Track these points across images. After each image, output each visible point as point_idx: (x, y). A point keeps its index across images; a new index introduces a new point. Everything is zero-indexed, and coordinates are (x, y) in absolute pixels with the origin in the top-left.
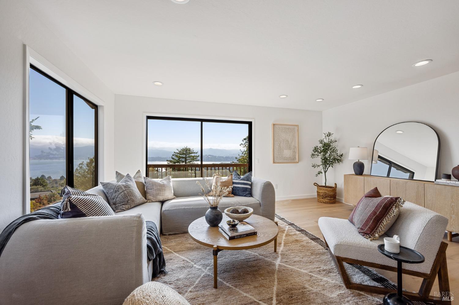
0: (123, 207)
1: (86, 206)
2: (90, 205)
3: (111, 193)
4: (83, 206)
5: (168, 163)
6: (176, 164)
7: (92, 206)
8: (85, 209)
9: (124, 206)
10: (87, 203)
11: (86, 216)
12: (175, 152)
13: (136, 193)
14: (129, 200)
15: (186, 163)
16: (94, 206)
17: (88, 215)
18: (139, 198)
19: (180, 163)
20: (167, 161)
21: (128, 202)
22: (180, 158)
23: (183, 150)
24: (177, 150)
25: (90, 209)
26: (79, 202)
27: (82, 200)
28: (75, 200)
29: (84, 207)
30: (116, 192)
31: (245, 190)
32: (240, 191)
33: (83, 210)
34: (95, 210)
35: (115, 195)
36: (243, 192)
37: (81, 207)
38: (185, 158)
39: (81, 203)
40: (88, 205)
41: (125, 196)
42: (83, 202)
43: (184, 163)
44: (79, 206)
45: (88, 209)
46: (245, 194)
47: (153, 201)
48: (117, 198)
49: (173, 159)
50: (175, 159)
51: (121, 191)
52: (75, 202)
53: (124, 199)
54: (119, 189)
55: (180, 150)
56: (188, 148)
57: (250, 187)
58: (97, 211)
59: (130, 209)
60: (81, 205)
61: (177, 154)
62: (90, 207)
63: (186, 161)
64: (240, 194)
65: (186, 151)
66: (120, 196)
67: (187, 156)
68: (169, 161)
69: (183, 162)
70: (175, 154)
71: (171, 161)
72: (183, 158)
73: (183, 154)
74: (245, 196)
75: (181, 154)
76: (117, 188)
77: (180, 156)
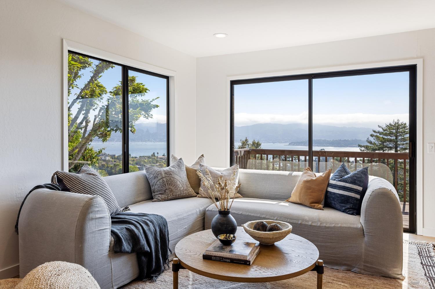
0: (159, 197)
1: (70, 182)
2: (75, 181)
3: (151, 178)
4: (67, 182)
5: (361, 150)
6: (377, 152)
7: (76, 183)
8: (69, 184)
9: (160, 195)
10: (71, 180)
11: (70, 191)
12: (374, 131)
13: (178, 182)
14: (166, 189)
15: (396, 151)
16: (78, 184)
17: (72, 190)
18: (182, 189)
19: (384, 151)
20: (360, 146)
21: (165, 191)
22: (384, 141)
23: (390, 127)
24: (379, 126)
25: (73, 185)
26: (65, 178)
27: (68, 176)
28: (61, 175)
29: (69, 183)
30: (155, 178)
31: (345, 200)
32: (336, 200)
33: (68, 185)
34: (78, 187)
35: (154, 181)
36: (342, 203)
37: (66, 182)
38: (395, 141)
39: (66, 179)
40: (72, 181)
41: (164, 184)
42: (68, 178)
43: (393, 151)
44: (65, 181)
45: (71, 185)
46: (344, 208)
47: (203, 196)
48: (155, 185)
49: (371, 143)
50: (374, 144)
51: (160, 178)
52: (61, 176)
53: (161, 187)
54: (158, 175)
55: (384, 126)
56: (400, 123)
57: (358, 196)
58: (80, 188)
59: (167, 200)
60: (66, 180)
61: (378, 134)
62: (74, 184)
63: (396, 148)
64: (338, 206)
65: (398, 128)
66: (158, 183)
67: (400, 138)
68: (364, 146)
69: (391, 148)
70: (375, 134)
71: (367, 147)
72: (390, 141)
73: (391, 134)
74: (343, 212)
75: (386, 135)
76: (156, 174)
77: (384, 138)
